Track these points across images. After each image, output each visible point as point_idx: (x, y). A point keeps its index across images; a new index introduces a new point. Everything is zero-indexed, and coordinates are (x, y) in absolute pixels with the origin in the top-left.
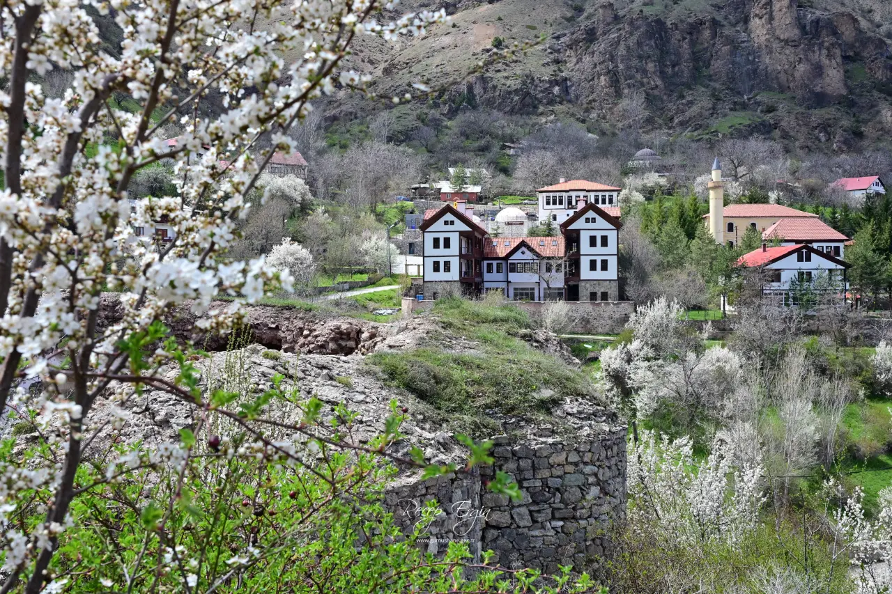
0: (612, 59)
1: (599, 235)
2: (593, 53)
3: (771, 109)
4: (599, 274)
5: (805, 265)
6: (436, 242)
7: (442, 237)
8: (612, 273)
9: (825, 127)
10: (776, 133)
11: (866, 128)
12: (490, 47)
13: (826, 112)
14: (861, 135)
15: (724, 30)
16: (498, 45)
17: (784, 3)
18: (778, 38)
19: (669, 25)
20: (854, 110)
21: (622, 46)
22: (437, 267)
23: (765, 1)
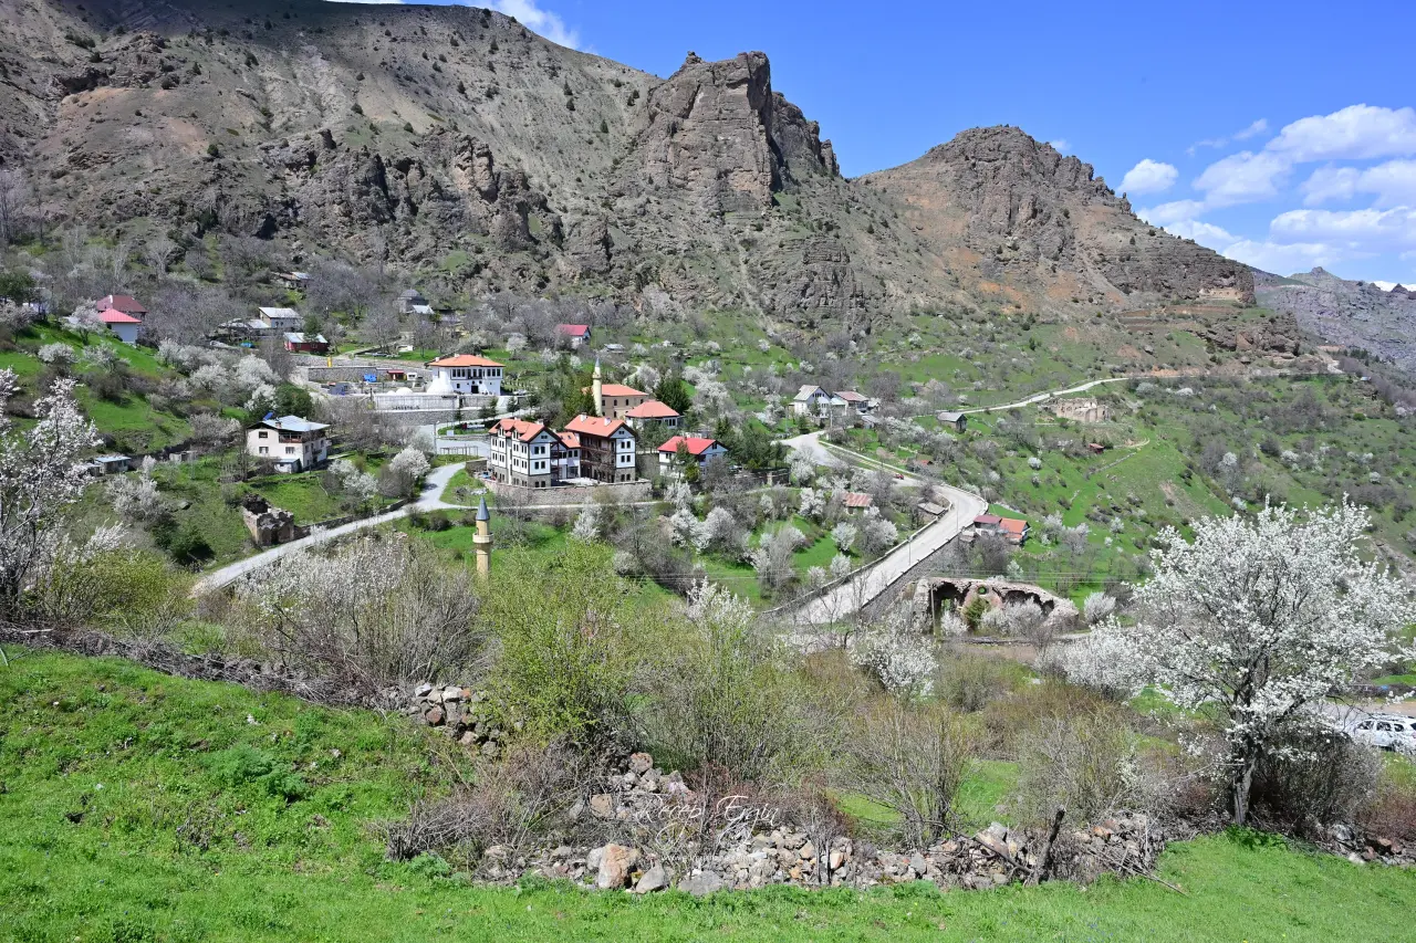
0: (342, 189)
1: (625, 441)
2: (321, 179)
3: (479, 251)
4: (626, 464)
5: (715, 451)
6: (537, 450)
7: (540, 446)
8: (632, 463)
9: (522, 271)
10: (486, 273)
11: (550, 274)
12: (208, 156)
13: (520, 258)
14: (547, 280)
15: (429, 171)
16: (215, 153)
17: (485, 160)
18: (479, 189)
19: (384, 161)
20: (538, 257)
21: (352, 179)
22: (537, 465)
23: (467, 154)
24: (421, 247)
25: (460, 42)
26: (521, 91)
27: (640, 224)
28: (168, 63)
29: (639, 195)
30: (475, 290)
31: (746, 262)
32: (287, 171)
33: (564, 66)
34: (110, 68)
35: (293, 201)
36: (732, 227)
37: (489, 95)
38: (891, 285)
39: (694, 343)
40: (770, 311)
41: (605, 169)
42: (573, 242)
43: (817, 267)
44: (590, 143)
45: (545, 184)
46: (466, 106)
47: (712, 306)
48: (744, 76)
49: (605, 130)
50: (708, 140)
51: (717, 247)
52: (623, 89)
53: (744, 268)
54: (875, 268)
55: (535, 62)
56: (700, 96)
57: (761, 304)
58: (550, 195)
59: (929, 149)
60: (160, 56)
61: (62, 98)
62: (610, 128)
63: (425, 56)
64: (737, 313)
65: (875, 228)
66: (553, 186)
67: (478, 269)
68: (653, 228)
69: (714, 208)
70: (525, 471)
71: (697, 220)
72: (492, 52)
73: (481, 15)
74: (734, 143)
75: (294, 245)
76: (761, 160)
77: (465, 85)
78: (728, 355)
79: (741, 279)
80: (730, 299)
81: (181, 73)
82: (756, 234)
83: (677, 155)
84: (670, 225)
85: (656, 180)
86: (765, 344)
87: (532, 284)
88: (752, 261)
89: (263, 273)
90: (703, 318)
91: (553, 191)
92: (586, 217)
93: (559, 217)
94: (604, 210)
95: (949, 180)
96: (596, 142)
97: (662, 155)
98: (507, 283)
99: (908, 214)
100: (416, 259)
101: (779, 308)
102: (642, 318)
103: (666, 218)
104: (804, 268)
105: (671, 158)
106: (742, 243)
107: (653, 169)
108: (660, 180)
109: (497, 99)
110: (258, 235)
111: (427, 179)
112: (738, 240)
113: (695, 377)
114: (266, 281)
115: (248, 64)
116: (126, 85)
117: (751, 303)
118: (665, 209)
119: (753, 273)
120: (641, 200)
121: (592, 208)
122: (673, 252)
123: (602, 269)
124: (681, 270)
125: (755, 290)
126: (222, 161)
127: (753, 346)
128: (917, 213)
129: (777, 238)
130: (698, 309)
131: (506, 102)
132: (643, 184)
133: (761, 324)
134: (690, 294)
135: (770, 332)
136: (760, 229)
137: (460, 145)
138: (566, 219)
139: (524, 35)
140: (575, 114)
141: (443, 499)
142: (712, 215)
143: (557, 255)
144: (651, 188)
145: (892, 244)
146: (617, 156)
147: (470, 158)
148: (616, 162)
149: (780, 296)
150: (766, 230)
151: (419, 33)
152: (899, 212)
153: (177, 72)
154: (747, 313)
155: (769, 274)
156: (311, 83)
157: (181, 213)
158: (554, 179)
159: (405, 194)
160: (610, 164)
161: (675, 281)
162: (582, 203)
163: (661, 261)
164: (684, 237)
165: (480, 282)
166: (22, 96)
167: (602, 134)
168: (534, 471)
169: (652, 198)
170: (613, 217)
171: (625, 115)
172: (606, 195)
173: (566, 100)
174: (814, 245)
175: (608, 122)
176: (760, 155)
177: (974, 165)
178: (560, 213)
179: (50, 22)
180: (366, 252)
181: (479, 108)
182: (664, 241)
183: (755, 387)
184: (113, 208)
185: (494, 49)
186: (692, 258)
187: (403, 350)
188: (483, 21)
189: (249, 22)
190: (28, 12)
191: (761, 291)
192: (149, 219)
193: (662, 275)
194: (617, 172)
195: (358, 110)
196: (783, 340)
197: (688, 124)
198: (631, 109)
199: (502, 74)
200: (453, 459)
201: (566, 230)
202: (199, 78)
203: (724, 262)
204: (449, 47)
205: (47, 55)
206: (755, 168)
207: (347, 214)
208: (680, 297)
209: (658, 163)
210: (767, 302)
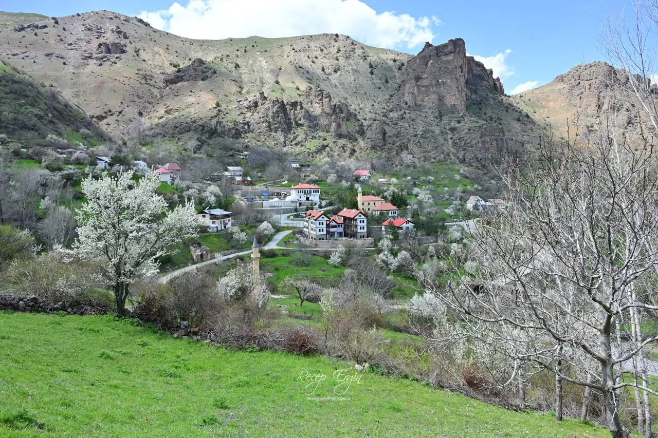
0: (267, 116)
1: (362, 220)
2: (259, 112)
3: (325, 140)
4: (362, 231)
5: (407, 225)
6: (320, 223)
7: (321, 222)
8: (365, 230)
9: (343, 147)
10: (328, 149)
11: (356, 148)
12: (215, 106)
13: (342, 142)
14: (354, 151)
15: (305, 106)
16: (218, 105)
17: (328, 99)
18: (325, 112)
19: (285, 103)
20: (351, 141)
21: (271, 111)
22: (320, 231)
23: (320, 97)
24: (299, 139)
25: (324, 49)
26: (350, 68)
27: (400, 123)
28: (204, 70)
29: (401, 110)
30: (322, 157)
31: (451, 138)
32: (246, 110)
33: (370, 55)
34: (183, 74)
35: (248, 122)
36: (445, 122)
37: (335, 71)
38: (528, 146)
39: (422, 178)
40: (463, 161)
41: (385, 100)
42: (369, 134)
43: (487, 139)
44: (380, 88)
45: (357, 108)
46: (325, 76)
47: (433, 160)
48: (451, 50)
49: (387, 82)
50: (434, 82)
51: (437, 132)
52: (397, 63)
53: (450, 142)
54: (520, 138)
55: (357, 55)
56: (431, 62)
57: (458, 158)
58: (359, 113)
59: (555, 77)
60: (201, 68)
61: (166, 87)
62: (389, 80)
63: (309, 57)
64: (446, 163)
65: (521, 118)
66: (361, 109)
67: (324, 147)
68: (406, 125)
69: (437, 114)
70: (315, 233)
71: (427, 120)
72: (338, 52)
73: (334, 36)
74: (447, 82)
75: (246, 141)
76: (460, 89)
77: (325, 68)
78: (438, 183)
79: (449, 147)
80: (442, 156)
81: (208, 74)
82: (457, 125)
83: (419, 90)
84: (414, 123)
85: (409, 103)
86: (458, 177)
87: (347, 153)
88: (454, 138)
89: (231, 153)
90: (428, 166)
91: (361, 111)
92: (375, 122)
93: (362, 123)
94: (383, 118)
95: (565, 92)
96: (383, 88)
97: (412, 91)
98: (336, 153)
99: (541, 111)
100: (297, 144)
101: (467, 160)
102: (399, 167)
103: (413, 120)
104: (480, 140)
105: (416, 93)
106: (449, 130)
107: (407, 98)
108: (411, 103)
109: (339, 73)
110: (232, 137)
111: (303, 110)
112: (448, 128)
113: (418, 193)
114: (232, 156)
115: (236, 68)
116: (189, 81)
117: (453, 158)
118: (413, 116)
119: (455, 144)
120: (402, 112)
121: (378, 118)
122: (416, 136)
123: (380, 145)
124: (418, 144)
125: (455, 151)
126: (220, 108)
127: (452, 179)
128: (546, 110)
129: (467, 126)
130: (426, 162)
131: (343, 73)
132: (403, 105)
133: (457, 168)
134: (422, 155)
135: (461, 171)
136: (459, 122)
137: (317, 94)
138: (366, 123)
139: (353, 43)
140: (373, 76)
141: (277, 245)
142: (436, 117)
143: (360, 140)
144: (406, 106)
145: (530, 126)
146: (392, 94)
147: (321, 99)
148: (391, 96)
149: (467, 154)
150: (463, 123)
151: (307, 47)
152: (537, 110)
153: (207, 74)
154: (450, 163)
155: (463, 143)
156: (260, 73)
157: (203, 130)
158: (361, 106)
159: (294, 117)
160: (387, 97)
161: (416, 149)
162: (373, 116)
163: (409, 140)
164: (421, 128)
165: (324, 153)
166: (152, 88)
167: (385, 84)
168: (318, 233)
169: (407, 111)
170: (388, 121)
171: (397, 74)
172: (385, 111)
173: (370, 70)
174: (485, 128)
175: (388, 78)
176: (460, 87)
177: (579, 83)
178: (363, 121)
179: (165, 59)
180: (275, 142)
181: (330, 77)
182: (411, 131)
183: (448, 197)
184: (178, 129)
185: (339, 50)
186: (424, 138)
187: (283, 183)
188: (335, 39)
189: (238, 50)
190: (157, 56)
191: (458, 152)
192: (190, 133)
193: (409, 147)
194: (391, 101)
195: (277, 82)
196: (468, 175)
197: (425, 76)
198: (400, 71)
199: (342, 61)
200: (288, 228)
201: (366, 128)
202: (216, 75)
203: (441, 139)
204: (319, 52)
205: (162, 71)
206: (457, 93)
207: (269, 126)
208: (418, 156)
209: (410, 95)
210: (461, 157)
